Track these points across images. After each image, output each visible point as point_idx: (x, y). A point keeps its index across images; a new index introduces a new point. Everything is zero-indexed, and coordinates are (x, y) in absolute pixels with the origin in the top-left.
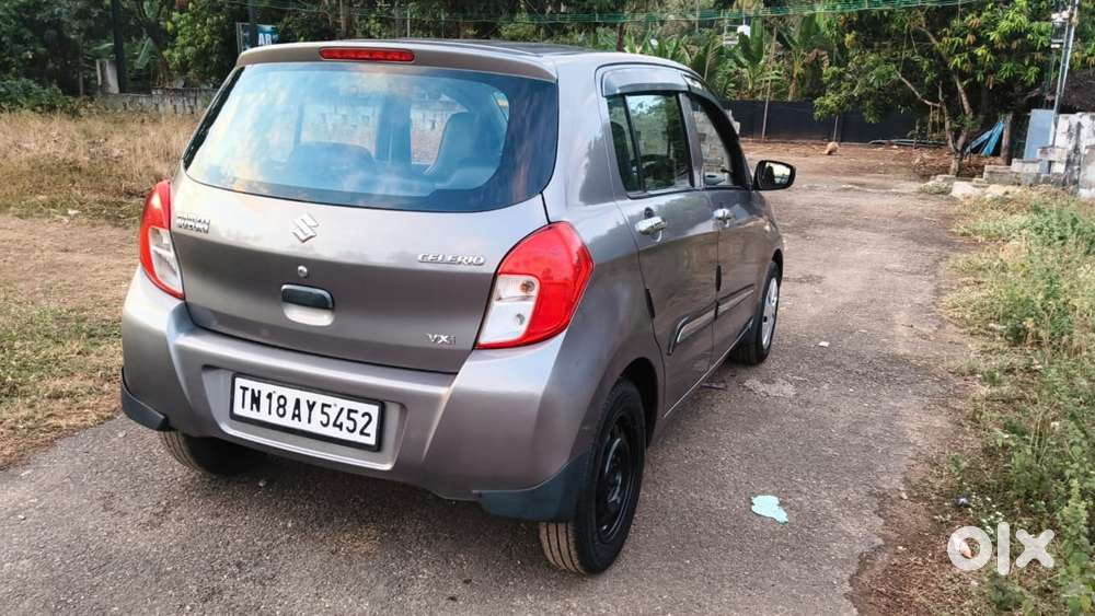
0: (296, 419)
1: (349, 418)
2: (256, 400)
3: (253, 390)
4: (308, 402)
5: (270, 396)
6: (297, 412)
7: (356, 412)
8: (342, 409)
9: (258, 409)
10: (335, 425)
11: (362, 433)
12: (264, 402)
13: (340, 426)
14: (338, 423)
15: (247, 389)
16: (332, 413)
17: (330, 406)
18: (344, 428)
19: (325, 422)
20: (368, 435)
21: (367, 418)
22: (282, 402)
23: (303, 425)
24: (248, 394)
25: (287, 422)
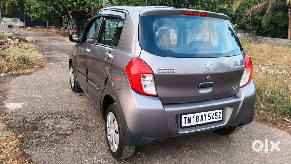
0: (202, 121)
1: (216, 115)
2: (189, 120)
3: (188, 117)
4: (204, 115)
5: (194, 117)
6: (202, 119)
7: (217, 113)
8: (214, 113)
9: (190, 123)
10: (212, 118)
11: (219, 118)
12: (192, 120)
13: (214, 118)
14: (213, 117)
15: (186, 118)
16: (211, 115)
17: (210, 114)
18: (215, 118)
19: (210, 119)
20: (220, 118)
21: (220, 113)
22: (197, 117)
23: (204, 122)
24: (187, 119)
25: (200, 123)
